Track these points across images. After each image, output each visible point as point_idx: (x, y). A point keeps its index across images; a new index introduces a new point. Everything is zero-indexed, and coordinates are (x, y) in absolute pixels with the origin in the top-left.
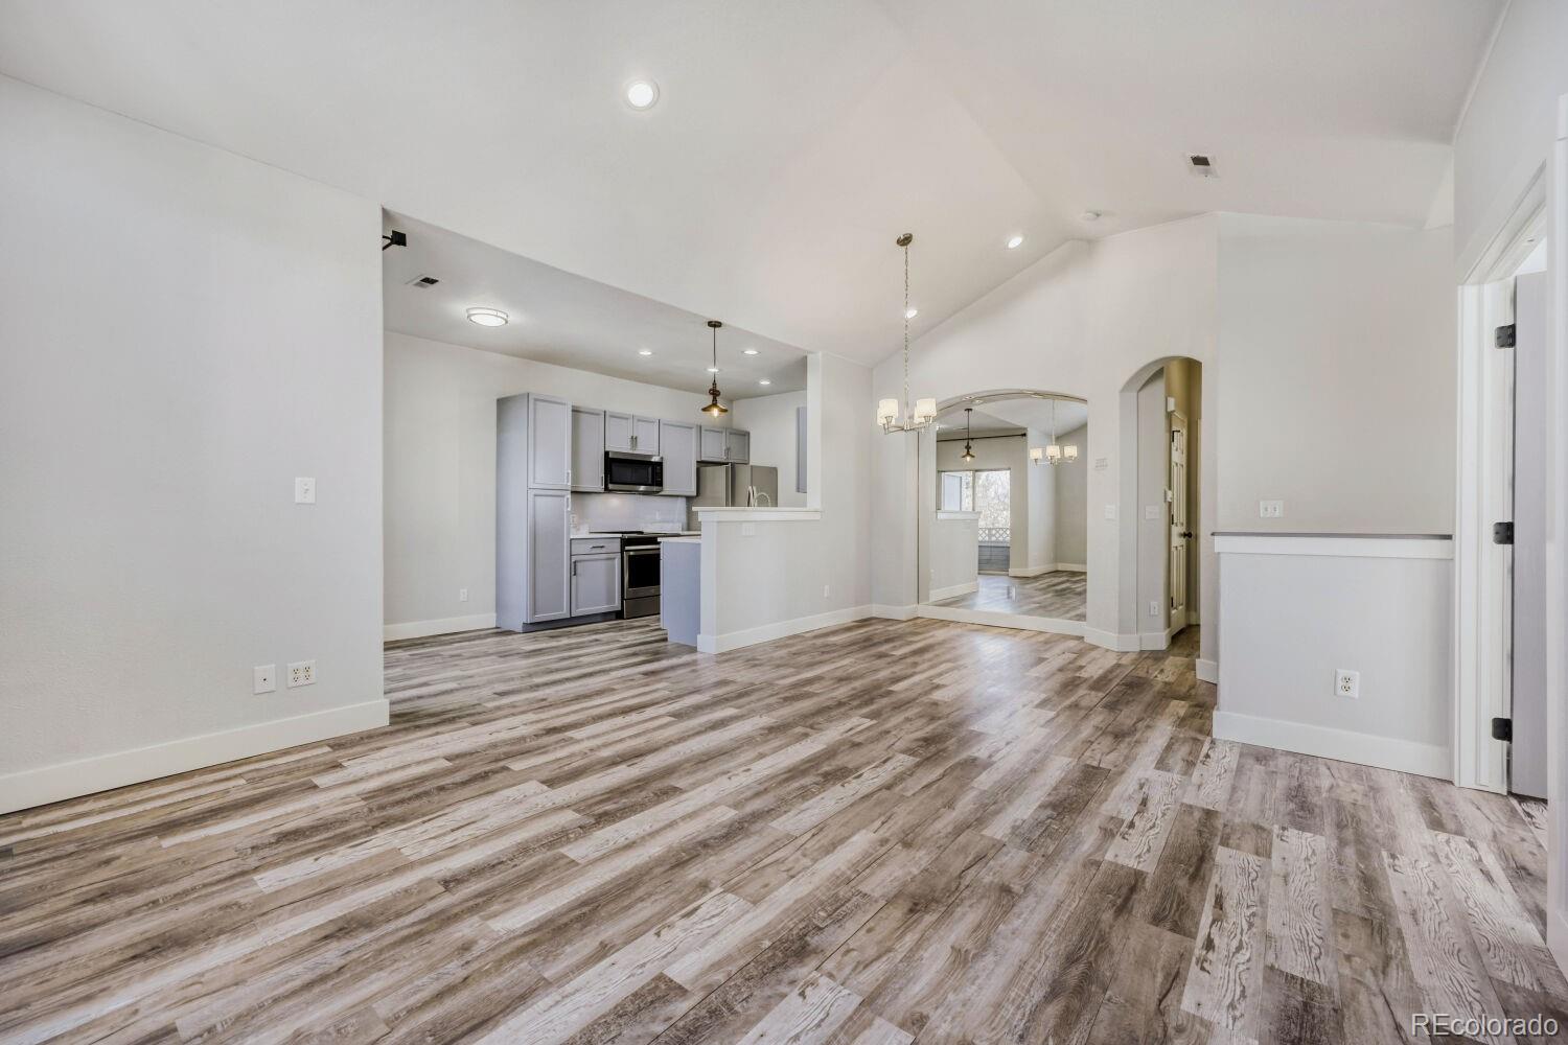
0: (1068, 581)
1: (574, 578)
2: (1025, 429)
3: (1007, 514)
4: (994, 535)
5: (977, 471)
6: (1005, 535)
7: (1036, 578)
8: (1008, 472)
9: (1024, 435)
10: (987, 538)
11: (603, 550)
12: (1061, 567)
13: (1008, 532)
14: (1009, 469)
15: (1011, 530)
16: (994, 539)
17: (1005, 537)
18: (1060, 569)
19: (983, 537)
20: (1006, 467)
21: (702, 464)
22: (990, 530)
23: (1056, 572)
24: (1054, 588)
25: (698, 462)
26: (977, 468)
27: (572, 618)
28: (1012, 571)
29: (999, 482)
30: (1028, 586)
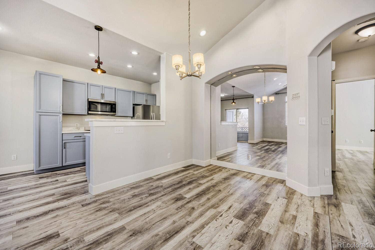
0: (268, 145)
1: (64, 150)
2: (253, 95)
3: (247, 123)
4: (243, 129)
5: (237, 109)
6: (247, 129)
7: (257, 144)
8: (248, 109)
9: (253, 97)
10: (241, 131)
11: (81, 138)
12: (265, 139)
13: (248, 128)
14: (248, 108)
15: (249, 128)
16: (243, 131)
17: (247, 130)
18: (264, 140)
19: (240, 130)
20: (247, 108)
21: (135, 105)
22: (242, 128)
23: (263, 142)
24: (263, 149)
25: (133, 104)
26: (238, 108)
27: (62, 166)
28: (249, 141)
29: (245, 112)
30: (254, 147)
